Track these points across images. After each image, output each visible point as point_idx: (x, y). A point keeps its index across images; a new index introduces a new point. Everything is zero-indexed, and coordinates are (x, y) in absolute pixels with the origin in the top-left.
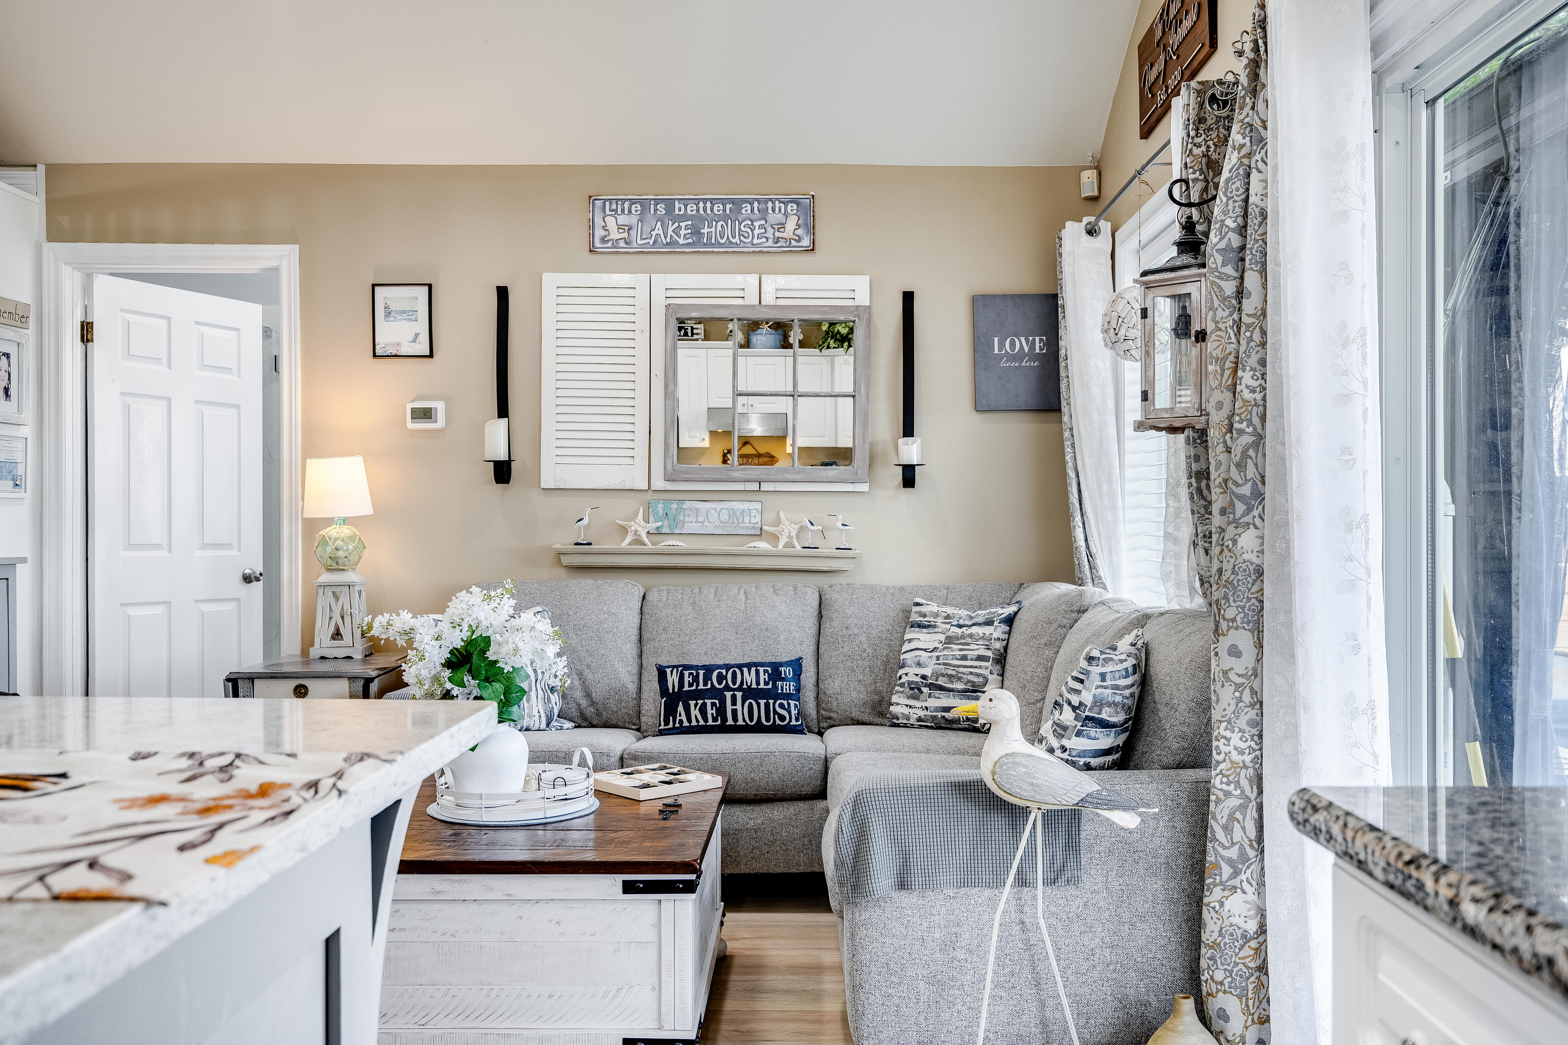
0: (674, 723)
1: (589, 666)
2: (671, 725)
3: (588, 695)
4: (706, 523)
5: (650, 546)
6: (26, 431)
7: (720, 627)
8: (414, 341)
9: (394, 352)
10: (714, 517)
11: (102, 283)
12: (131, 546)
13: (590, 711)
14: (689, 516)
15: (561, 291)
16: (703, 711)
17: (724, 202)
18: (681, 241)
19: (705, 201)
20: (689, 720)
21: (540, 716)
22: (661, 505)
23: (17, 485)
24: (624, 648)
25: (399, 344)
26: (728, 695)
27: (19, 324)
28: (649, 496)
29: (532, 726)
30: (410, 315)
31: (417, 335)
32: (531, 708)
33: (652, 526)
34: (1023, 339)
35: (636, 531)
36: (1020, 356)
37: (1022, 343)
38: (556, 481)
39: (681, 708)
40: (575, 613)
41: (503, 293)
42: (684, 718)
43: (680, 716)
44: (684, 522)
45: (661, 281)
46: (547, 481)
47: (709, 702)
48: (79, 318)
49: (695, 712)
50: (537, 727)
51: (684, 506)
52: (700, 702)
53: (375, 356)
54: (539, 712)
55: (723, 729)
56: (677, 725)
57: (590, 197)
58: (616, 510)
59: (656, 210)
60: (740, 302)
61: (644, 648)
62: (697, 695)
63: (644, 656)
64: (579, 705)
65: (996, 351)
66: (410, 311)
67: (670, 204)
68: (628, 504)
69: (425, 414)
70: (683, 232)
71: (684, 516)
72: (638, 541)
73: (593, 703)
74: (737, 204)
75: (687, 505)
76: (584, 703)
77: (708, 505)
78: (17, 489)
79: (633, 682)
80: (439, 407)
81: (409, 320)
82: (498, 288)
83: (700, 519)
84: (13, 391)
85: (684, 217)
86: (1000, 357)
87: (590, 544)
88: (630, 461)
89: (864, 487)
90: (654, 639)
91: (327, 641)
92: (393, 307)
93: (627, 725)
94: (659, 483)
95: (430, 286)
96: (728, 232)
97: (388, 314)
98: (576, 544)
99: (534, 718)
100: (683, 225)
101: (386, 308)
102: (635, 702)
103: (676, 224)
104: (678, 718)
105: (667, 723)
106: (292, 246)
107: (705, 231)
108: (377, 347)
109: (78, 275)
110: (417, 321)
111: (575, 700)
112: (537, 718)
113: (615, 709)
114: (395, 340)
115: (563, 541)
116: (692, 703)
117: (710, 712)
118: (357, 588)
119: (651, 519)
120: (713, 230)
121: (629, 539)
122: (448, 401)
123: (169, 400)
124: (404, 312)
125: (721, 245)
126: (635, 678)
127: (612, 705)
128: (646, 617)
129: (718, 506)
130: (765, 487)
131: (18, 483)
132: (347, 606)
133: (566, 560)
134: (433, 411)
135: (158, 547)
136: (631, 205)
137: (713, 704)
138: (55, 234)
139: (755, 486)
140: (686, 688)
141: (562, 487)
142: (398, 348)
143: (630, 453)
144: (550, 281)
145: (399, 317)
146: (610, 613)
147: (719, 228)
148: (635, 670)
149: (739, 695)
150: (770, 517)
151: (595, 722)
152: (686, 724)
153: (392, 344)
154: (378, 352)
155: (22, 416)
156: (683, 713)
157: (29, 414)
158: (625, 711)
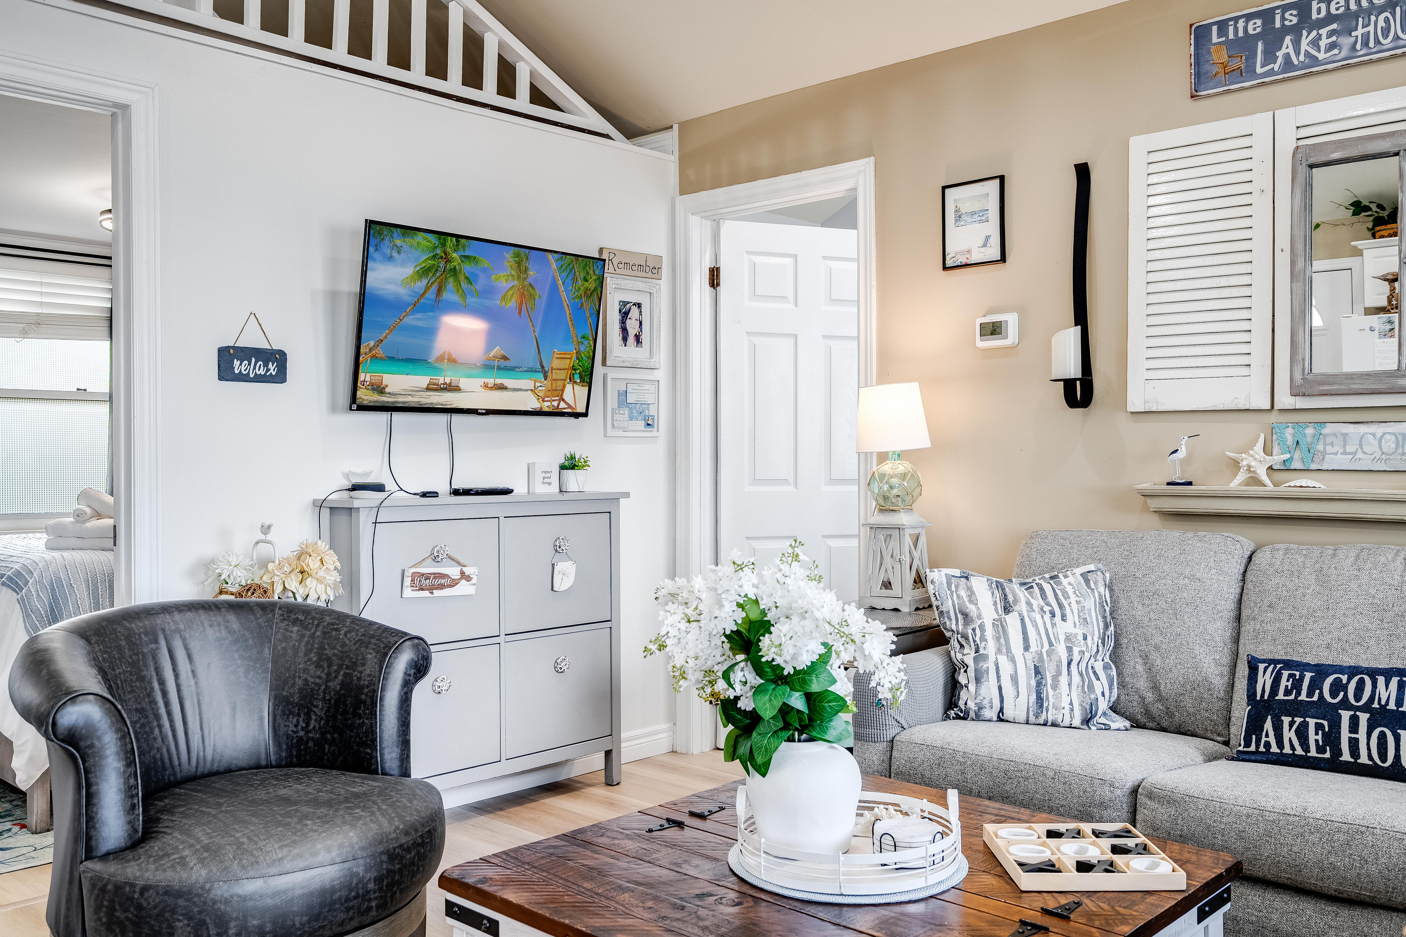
0: (1258, 746)
1: (1157, 648)
2: (1253, 748)
3: (1155, 687)
4: (1360, 455)
6: (661, 374)
7: (1355, 608)
8: (985, 245)
9: (964, 261)
10: (1372, 445)
11: (728, 228)
12: (756, 481)
13: (1157, 709)
14: (1332, 444)
15: (1154, 157)
16: (1302, 734)
18: (1321, 56)
20: (1280, 744)
21: (1072, 710)
22: (1290, 431)
23: (648, 425)
24: (1210, 628)
25: (969, 252)
26: (1346, 715)
27: (650, 275)
28: (1274, 417)
29: (1060, 720)
30: (980, 215)
31: (988, 238)
32: (1059, 697)
33: (1277, 458)
35: (1249, 466)
38: (1146, 402)
39: (1268, 725)
40: (1144, 575)
41: (1083, 172)
42: (1272, 739)
43: (1267, 736)
44: (1324, 453)
46: (1135, 403)
47: (1312, 722)
48: (708, 264)
49: (1289, 735)
50: (1067, 723)
51: (1325, 431)
52: (1298, 720)
53: (945, 268)
54: (1071, 704)
55: (1334, 766)
56: (1262, 749)
57: (1191, 26)
59: (1283, 19)
61: (1243, 629)
62: (1295, 708)
63: (1242, 641)
64: (1143, 698)
66: (981, 211)
68: (1244, 428)
69: (993, 330)
71: (1325, 444)
72: (1255, 481)
73: (1161, 699)
75: (1329, 429)
76: (1150, 696)
77: (1363, 429)
78: (649, 429)
79: (1222, 675)
80: (1011, 320)
81: (981, 221)
82: (1076, 166)
83: (1350, 449)
84: (645, 337)
87: (1190, 484)
88: (1244, 371)
90: (1254, 619)
92: (963, 211)
93: (1209, 735)
94: (1284, 400)
95: (1002, 178)
97: (959, 217)
98: (1168, 484)
99: (1063, 711)
100: (1324, 32)
101: (956, 211)
102: (1222, 704)
103: (1314, 33)
104: (1264, 739)
105: (1248, 744)
106: (867, 160)
108: (948, 258)
109: (708, 224)
110: (987, 221)
111: (1137, 691)
112: (1067, 712)
113: (1191, 710)
114: (965, 247)
116: (1286, 720)
117: (1313, 737)
118: (908, 532)
119: (1276, 450)
120: (1371, 28)
121: (1241, 476)
122: (1022, 311)
123: (796, 337)
126: (1226, 670)
127: (1188, 703)
128: (1249, 586)
129: (1379, 429)
131: (649, 422)
133: (1154, 504)
134: (1003, 325)
135: (784, 482)
136: (1247, 22)
137: (1319, 727)
138: (686, 187)
140: (1281, 696)
141: (1154, 409)
142: (968, 256)
143: (1245, 360)
144: (1139, 145)
146: (1192, 578)
148: (1226, 659)
149: (1364, 717)
151: (1165, 724)
152: (1274, 749)
153: (961, 253)
155: (652, 360)
156: (1271, 733)
157: (662, 357)
158: (1207, 715)
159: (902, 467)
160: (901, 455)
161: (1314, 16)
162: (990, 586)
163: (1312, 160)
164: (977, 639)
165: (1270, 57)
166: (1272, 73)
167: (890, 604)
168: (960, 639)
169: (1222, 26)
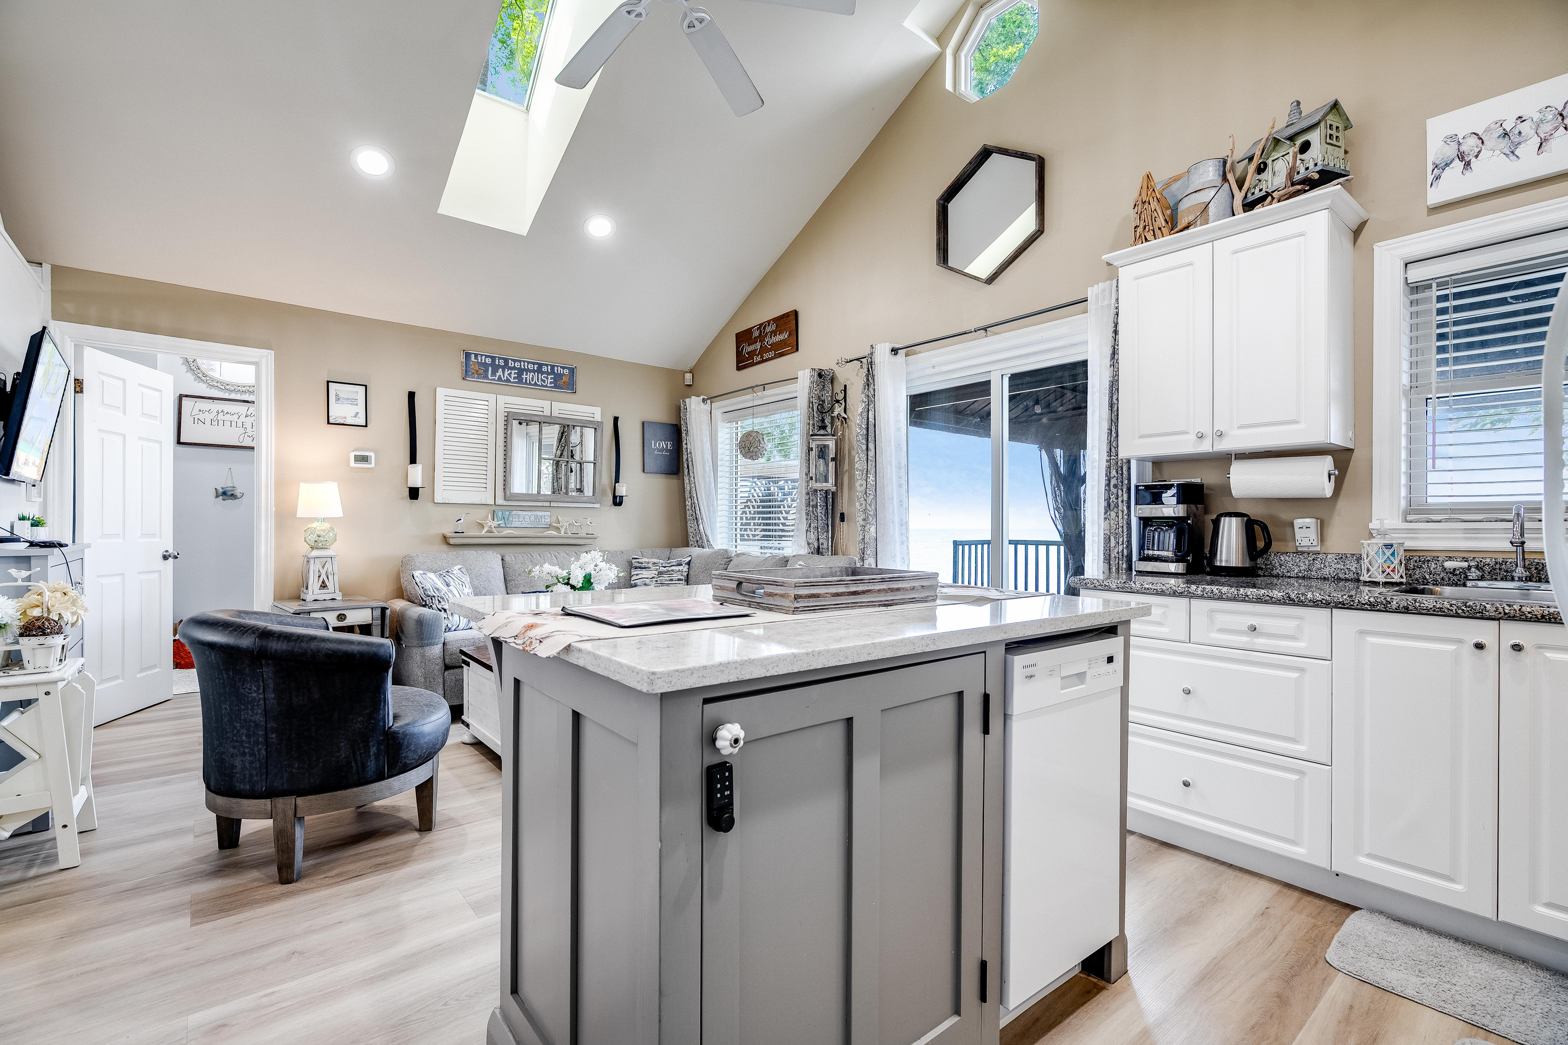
5: (496, 534)
8: (355, 416)
9: (342, 422)
10: (527, 519)
17: (534, 364)
18: (512, 380)
19: (524, 362)
22: (501, 513)
25: (345, 418)
30: (354, 402)
34: (663, 442)
36: (662, 450)
37: (663, 444)
41: (411, 396)
45: (502, 399)
46: (438, 499)
51: (513, 513)
53: (328, 423)
57: (464, 351)
58: (478, 515)
60: (541, 413)
65: (653, 447)
66: (353, 399)
67: (506, 361)
69: (364, 459)
70: (513, 376)
71: (513, 518)
74: (540, 366)
75: (514, 512)
77: (525, 513)
85: (514, 368)
86: (654, 450)
87: (463, 533)
89: (597, 506)
91: (317, 591)
94: (500, 501)
96: (535, 379)
97: (338, 399)
98: (455, 533)
100: (513, 372)
103: (510, 371)
107: (524, 376)
114: (343, 415)
115: (448, 531)
119: (495, 519)
120: (528, 376)
121: (486, 529)
124: (349, 399)
125: (530, 384)
129: (530, 513)
130: (553, 504)
132: (330, 570)
139: (548, 504)
143: (485, 485)
145: (345, 402)
147: (531, 376)
150: (554, 519)
153: (342, 418)
154: (331, 421)
159: (327, 525)
160: (324, 520)
161: (510, 365)
162: (436, 576)
163: (514, 418)
164: (447, 598)
165: (494, 374)
166: (494, 380)
167: (328, 597)
168: (439, 599)
169: (476, 355)
